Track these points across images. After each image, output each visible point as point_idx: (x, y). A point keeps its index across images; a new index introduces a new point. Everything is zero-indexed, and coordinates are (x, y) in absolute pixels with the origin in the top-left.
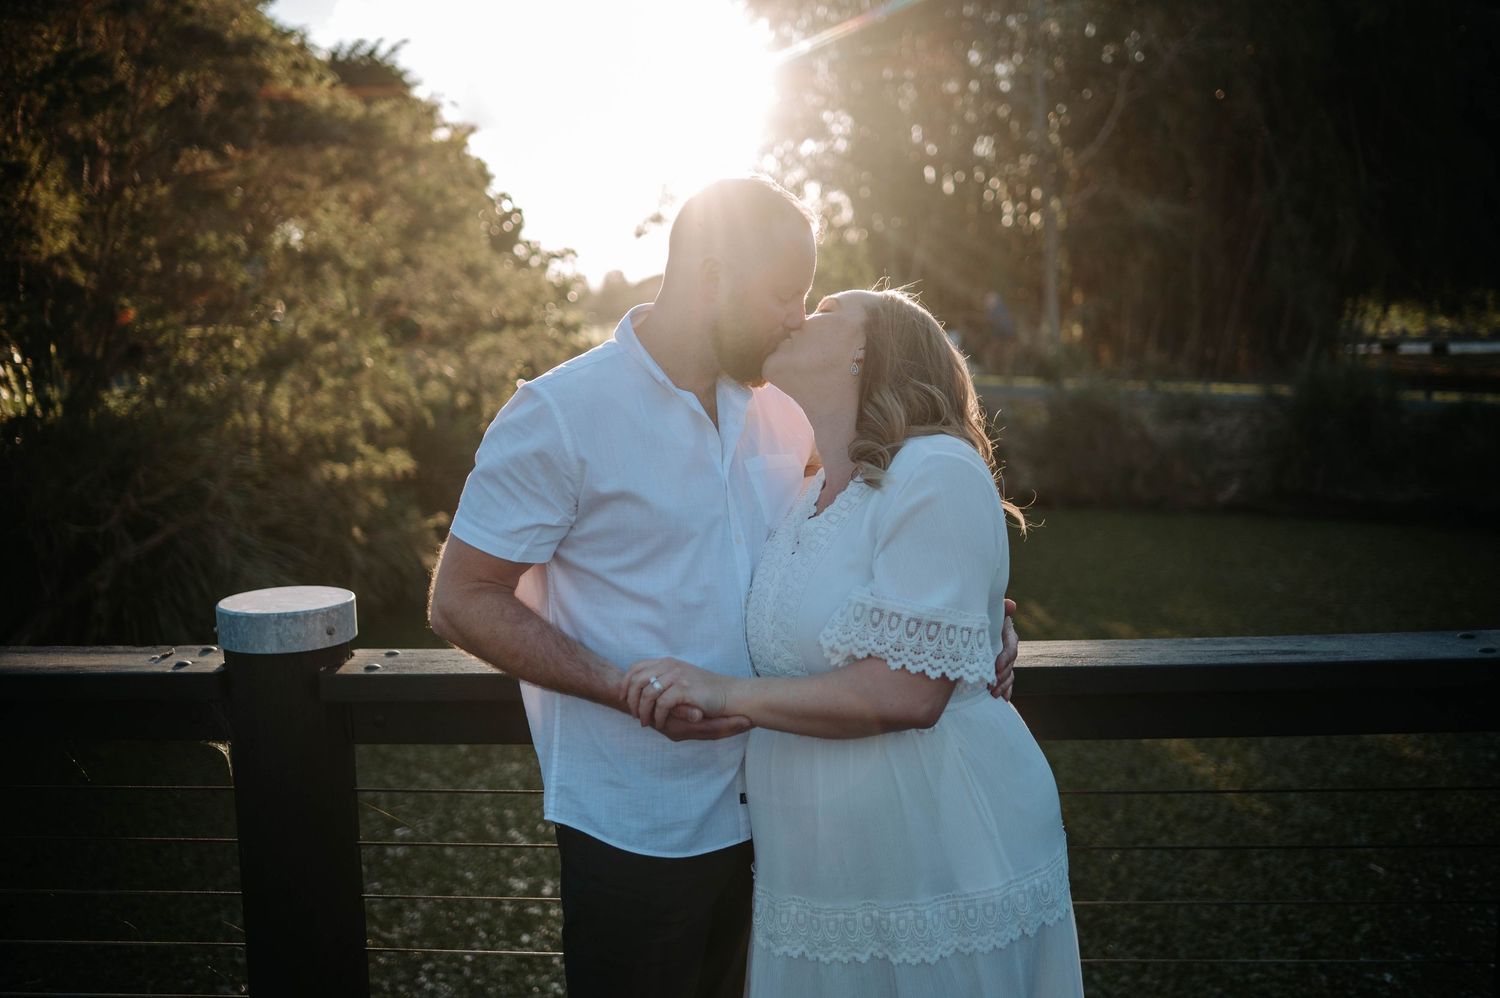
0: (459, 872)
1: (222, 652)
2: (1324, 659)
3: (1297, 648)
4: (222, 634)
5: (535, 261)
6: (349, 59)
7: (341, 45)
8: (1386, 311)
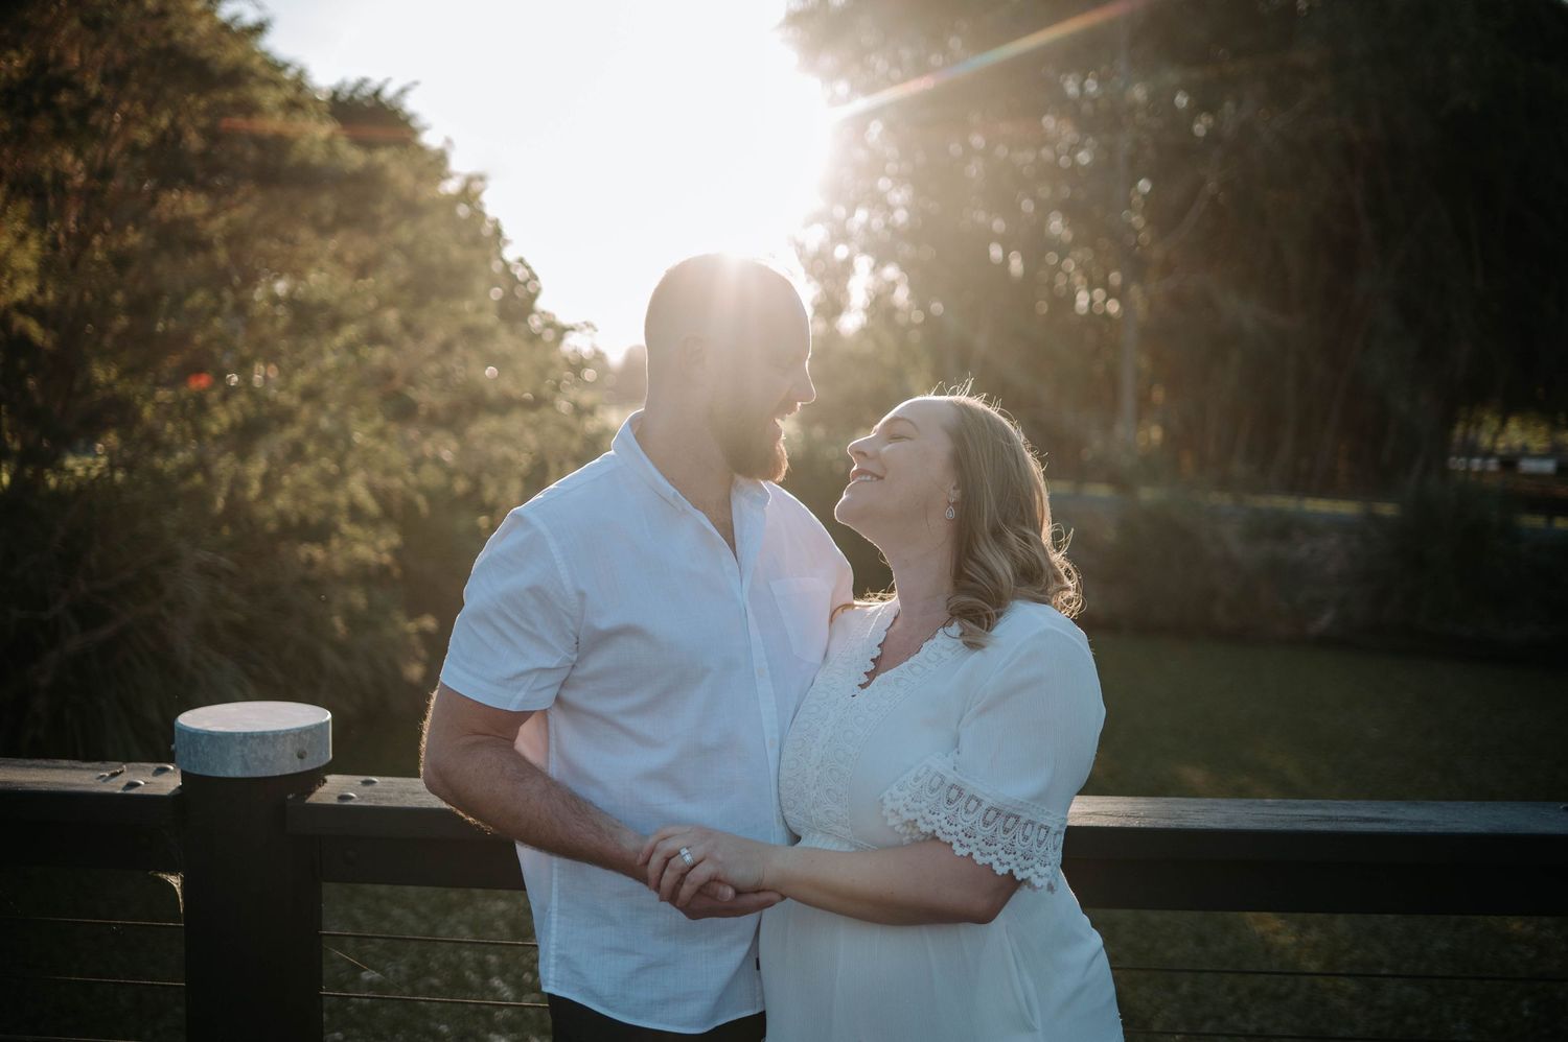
0: (433, 1025)
1: (179, 772)
2: (1410, 829)
3: (1380, 816)
4: (180, 753)
5: (549, 335)
6: (351, 98)
7: (344, 83)
8: (1504, 423)
